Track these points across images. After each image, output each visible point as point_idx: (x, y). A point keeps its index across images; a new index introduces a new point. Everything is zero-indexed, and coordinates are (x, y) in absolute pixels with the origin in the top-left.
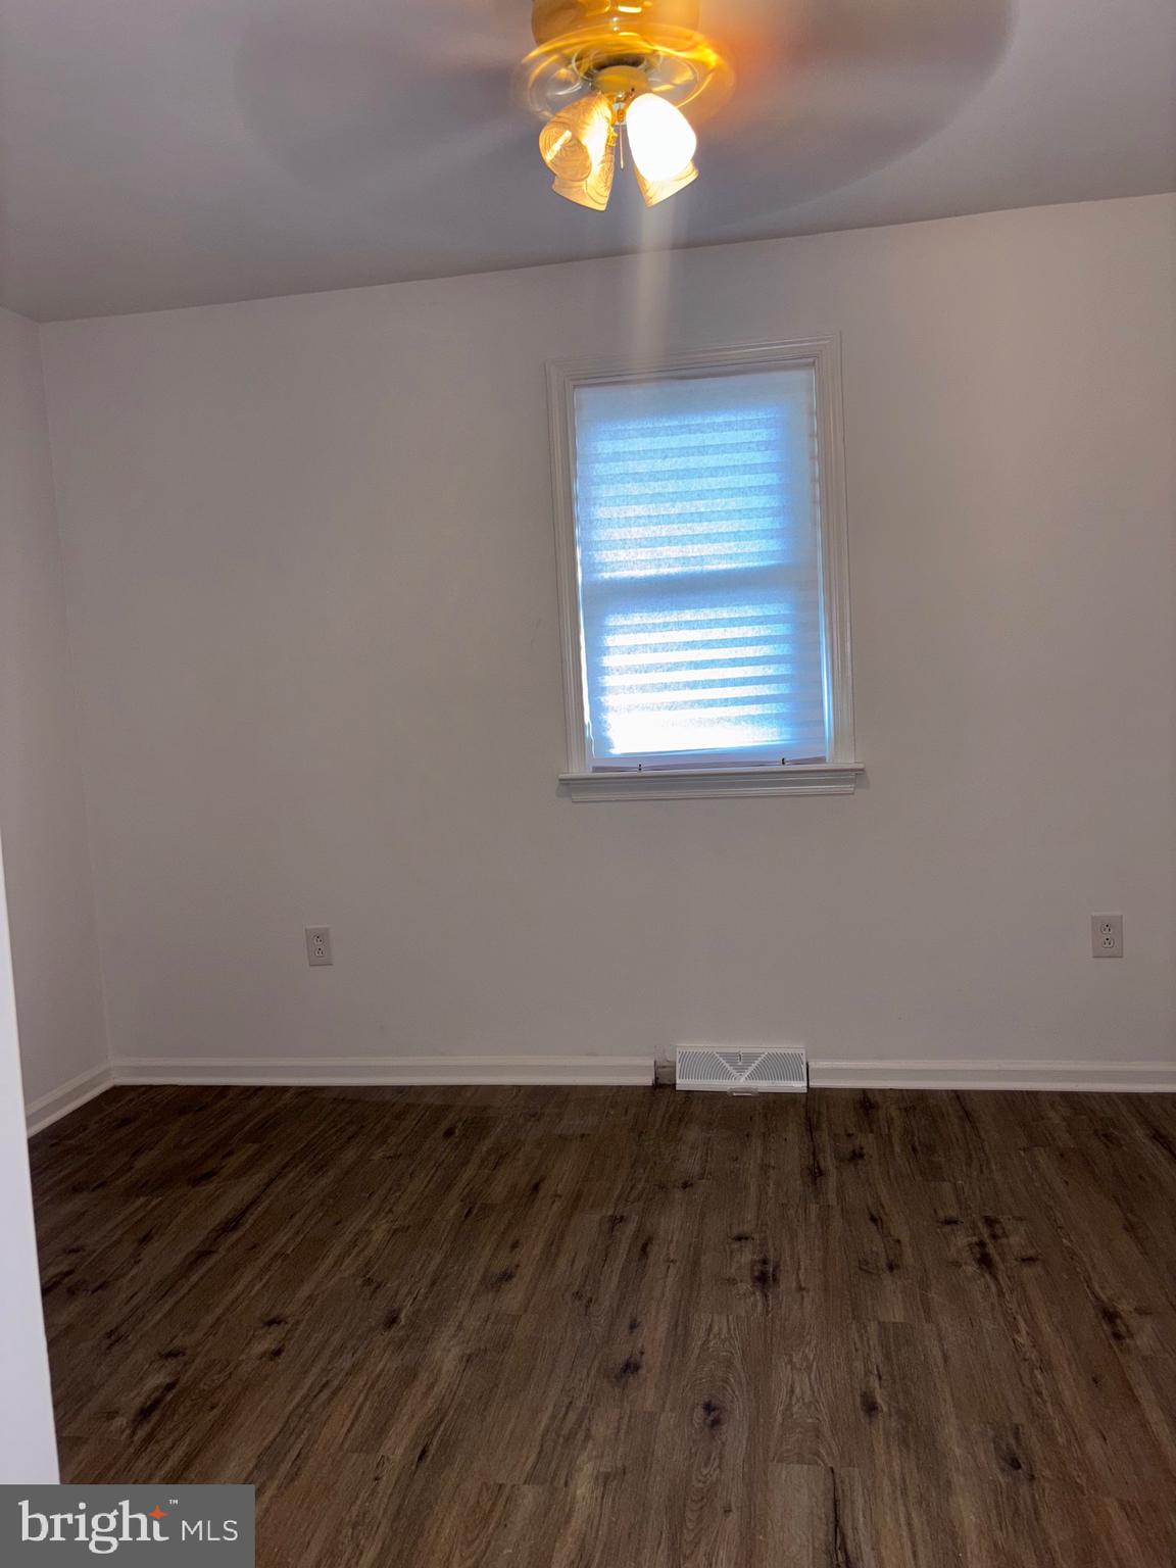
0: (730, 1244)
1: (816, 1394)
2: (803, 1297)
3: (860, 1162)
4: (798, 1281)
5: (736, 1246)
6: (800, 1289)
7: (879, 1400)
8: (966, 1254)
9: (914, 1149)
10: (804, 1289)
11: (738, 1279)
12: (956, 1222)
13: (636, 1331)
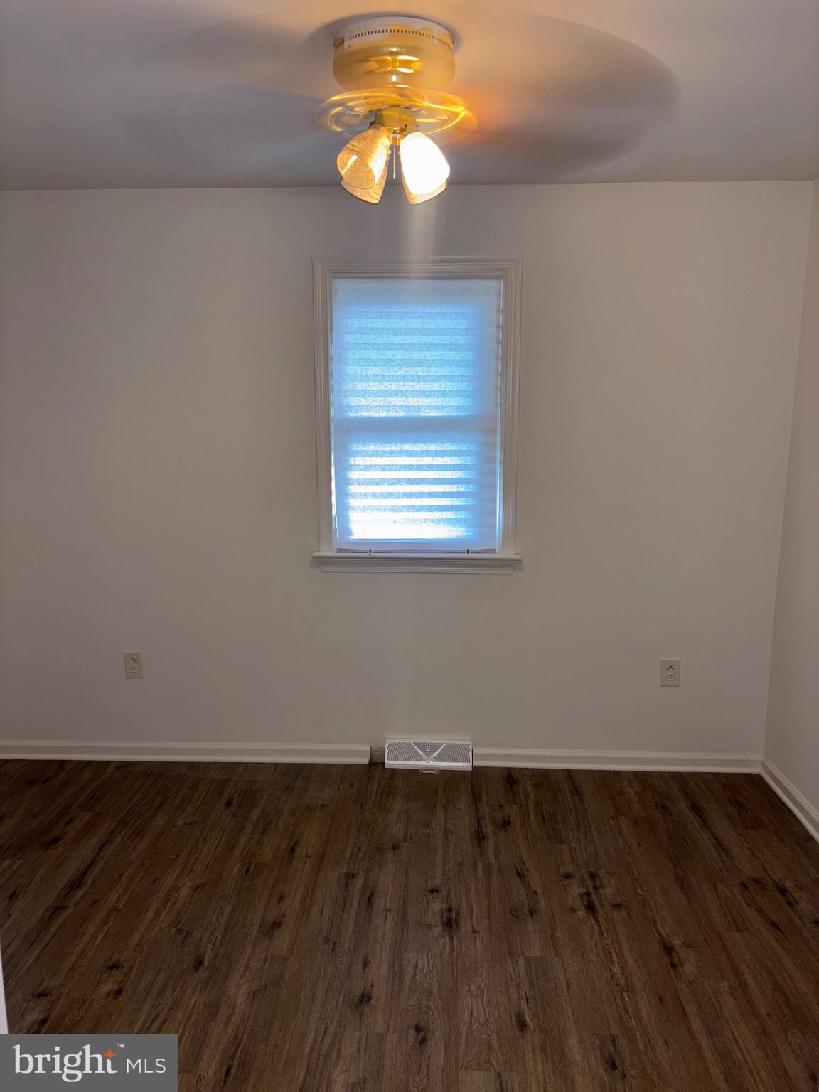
0: (426, 896)
1: (487, 1016)
2: (475, 938)
3: (509, 828)
4: (472, 926)
5: (430, 897)
6: (474, 931)
7: (528, 1019)
8: (578, 902)
9: (543, 818)
10: (477, 932)
11: (434, 924)
12: (571, 876)
13: (367, 968)
